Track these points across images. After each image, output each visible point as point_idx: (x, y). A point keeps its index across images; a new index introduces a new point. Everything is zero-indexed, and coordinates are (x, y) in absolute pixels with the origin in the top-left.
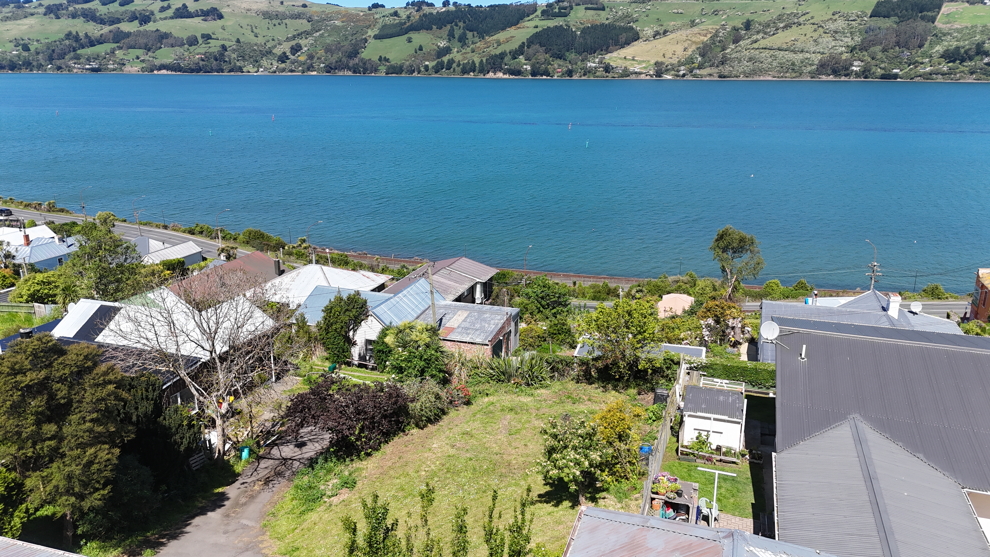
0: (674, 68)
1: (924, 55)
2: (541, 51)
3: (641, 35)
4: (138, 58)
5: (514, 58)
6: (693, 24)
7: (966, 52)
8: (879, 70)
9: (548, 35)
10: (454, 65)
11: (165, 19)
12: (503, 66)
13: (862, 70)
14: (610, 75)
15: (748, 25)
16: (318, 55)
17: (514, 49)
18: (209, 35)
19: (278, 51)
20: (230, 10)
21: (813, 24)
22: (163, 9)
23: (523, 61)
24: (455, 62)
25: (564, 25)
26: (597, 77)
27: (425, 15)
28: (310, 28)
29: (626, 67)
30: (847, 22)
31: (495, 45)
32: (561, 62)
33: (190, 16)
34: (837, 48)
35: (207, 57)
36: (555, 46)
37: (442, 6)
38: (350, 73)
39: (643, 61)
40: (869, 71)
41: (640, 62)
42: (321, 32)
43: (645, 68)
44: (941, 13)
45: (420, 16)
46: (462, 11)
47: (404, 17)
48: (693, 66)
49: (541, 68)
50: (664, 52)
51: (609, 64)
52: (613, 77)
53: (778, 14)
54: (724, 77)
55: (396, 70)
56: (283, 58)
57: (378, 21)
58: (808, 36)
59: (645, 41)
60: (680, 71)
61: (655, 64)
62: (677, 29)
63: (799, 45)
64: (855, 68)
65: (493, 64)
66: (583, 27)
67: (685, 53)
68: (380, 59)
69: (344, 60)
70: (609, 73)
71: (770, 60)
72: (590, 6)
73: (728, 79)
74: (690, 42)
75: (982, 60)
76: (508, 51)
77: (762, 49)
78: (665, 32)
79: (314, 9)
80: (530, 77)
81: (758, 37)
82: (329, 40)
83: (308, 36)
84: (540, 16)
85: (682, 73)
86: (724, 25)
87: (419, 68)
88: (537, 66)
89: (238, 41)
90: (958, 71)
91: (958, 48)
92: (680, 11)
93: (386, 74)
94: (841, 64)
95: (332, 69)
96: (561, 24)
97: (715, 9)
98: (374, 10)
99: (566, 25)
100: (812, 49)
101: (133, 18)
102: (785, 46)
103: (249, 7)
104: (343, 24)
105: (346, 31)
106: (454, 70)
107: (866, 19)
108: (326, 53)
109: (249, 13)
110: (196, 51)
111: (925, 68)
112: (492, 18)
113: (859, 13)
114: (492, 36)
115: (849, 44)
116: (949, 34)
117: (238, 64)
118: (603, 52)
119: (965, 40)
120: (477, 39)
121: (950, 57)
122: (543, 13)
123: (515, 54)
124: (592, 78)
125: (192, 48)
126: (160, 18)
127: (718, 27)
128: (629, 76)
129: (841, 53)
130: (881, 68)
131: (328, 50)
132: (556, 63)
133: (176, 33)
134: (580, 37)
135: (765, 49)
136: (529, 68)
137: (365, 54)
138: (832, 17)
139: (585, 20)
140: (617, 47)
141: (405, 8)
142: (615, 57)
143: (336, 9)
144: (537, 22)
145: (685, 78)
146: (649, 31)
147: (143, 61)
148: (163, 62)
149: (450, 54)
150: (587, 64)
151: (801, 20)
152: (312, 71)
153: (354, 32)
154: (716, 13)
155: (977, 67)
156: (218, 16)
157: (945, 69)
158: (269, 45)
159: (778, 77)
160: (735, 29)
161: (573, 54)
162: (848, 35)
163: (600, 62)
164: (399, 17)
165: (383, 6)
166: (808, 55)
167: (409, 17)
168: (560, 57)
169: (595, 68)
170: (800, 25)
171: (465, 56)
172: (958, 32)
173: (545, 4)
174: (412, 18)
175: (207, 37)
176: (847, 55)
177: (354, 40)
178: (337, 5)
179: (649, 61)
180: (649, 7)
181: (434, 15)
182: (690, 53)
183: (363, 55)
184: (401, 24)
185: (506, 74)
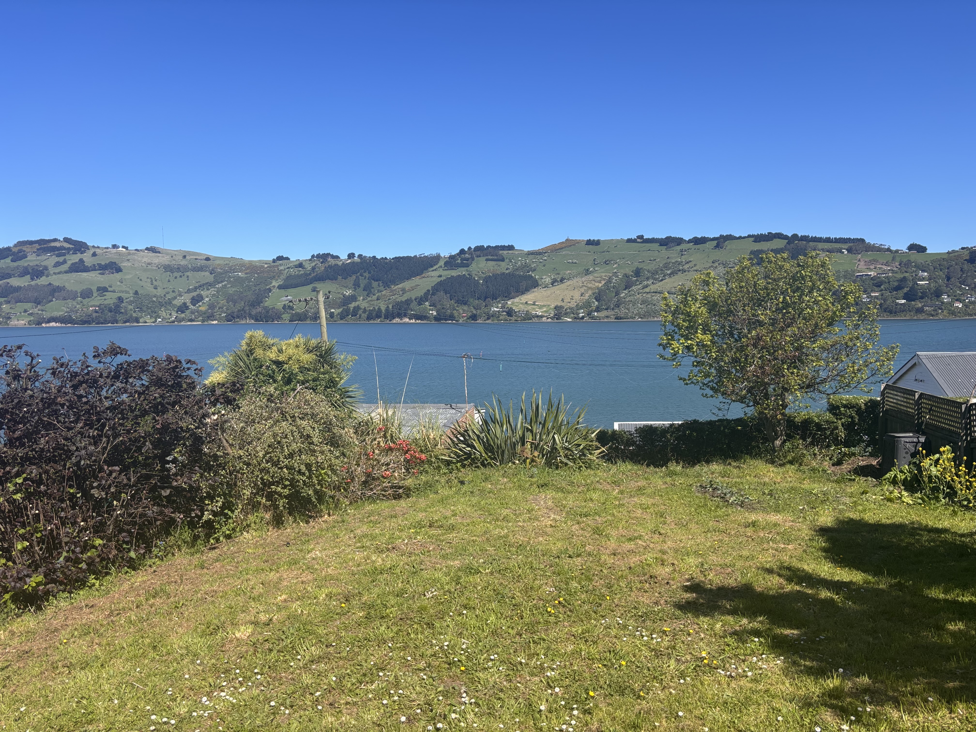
0: (573, 312)
2: (446, 297)
3: (540, 283)
4: (25, 311)
5: (420, 304)
6: (587, 272)
9: (452, 284)
10: (360, 312)
11: (59, 273)
12: (409, 311)
14: (514, 318)
15: (638, 273)
16: (219, 305)
17: (419, 296)
18: (105, 287)
19: (178, 302)
20: (129, 264)
21: (697, 271)
22: (57, 264)
23: (429, 307)
24: (360, 309)
25: (466, 274)
26: (501, 320)
27: (330, 267)
28: (213, 280)
29: (527, 311)
30: (726, 269)
31: (401, 293)
32: (465, 308)
33: (86, 270)
35: (102, 309)
36: (459, 293)
37: (347, 258)
38: (253, 321)
39: (544, 306)
41: (541, 307)
42: (223, 284)
43: (545, 311)
45: (325, 267)
46: (367, 263)
47: (309, 268)
48: (591, 309)
49: (446, 313)
50: (563, 297)
51: (511, 308)
52: (516, 320)
53: (664, 263)
54: (621, 319)
55: (300, 317)
56: (183, 308)
57: (283, 272)
59: (545, 288)
60: (579, 314)
61: (555, 308)
62: (573, 277)
65: (399, 310)
66: (484, 276)
67: (582, 297)
68: (284, 307)
69: (247, 308)
70: (512, 317)
72: (490, 257)
73: (625, 320)
74: (586, 288)
76: (413, 298)
77: (653, 293)
78: (562, 280)
79: (218, 262)
80: (436, 321)
81: (648, 282)
82: (231, 291)
83: (210, 287)
84: (443, 266)
85: (581, 315)
86: (616, 273)
88: (443, 311)
89: (136, 293)
92: (575, 261)
93: (290, 321)
95: (234, 318)
96: (464, 273)
97: (607, 259)
98: (278, 262)
99: (469, 274)
101: (25, 272)
102: (673, 290)
103: (149, 261)
104: (247, 275)
105: (249, 282)
106: (360, 316)
108: (228, 303)
109: (150, 267)
110: (90, 304)
112: (397, 269)
113: (736, 261)
114: (397, 285)
117: (134, 315)
118: (505, 298)
120: (382, 288)
122: (446, 264)
123: (420, 301)
124: (496, 322)
125: (86, 301)
126: (55, 273)
127: (611, 275)
128: (531, 319)
131: (230, 299)
132: (461, 309)
133: (69, 287)
134: (483, 285)
135: (656, 292)
136: (434, 313)
137: (268, 303)
138: (712, 264)
139: (487, 270)
140: (519, 293)
141: (310, 260)
142: (517, 303)
143: (239, 262)
144: (441, 272)
145: (584, 320)
146: (547, 279)
147: (31, 314)
148: (52, 315)
149: (356, 301)
150: (490, 309)
151: (686, 267)
152: (213, 320)
153: (258, 283)
154: (607, 262)
156: (116, 270)
158: (169, 296)
160: (626, 276)
161: (477, 300)
163: (503, 307)
164: (304, 268)
165: (287, 259)
167: (313, 268)
168: (464, 303)
169: (499, 312)
170: (685, 272)
171: (371, 303)
173: (447, 255)
174: (317, 269)
175: (103, 290)
177: (258, 290)
178: (241, 258)
179: (549, 306)
180: (545, 258)
181: (340, 267)
182: (587, 298)
183: (266, 304)
184: (306, 275)
185: (412, 319)
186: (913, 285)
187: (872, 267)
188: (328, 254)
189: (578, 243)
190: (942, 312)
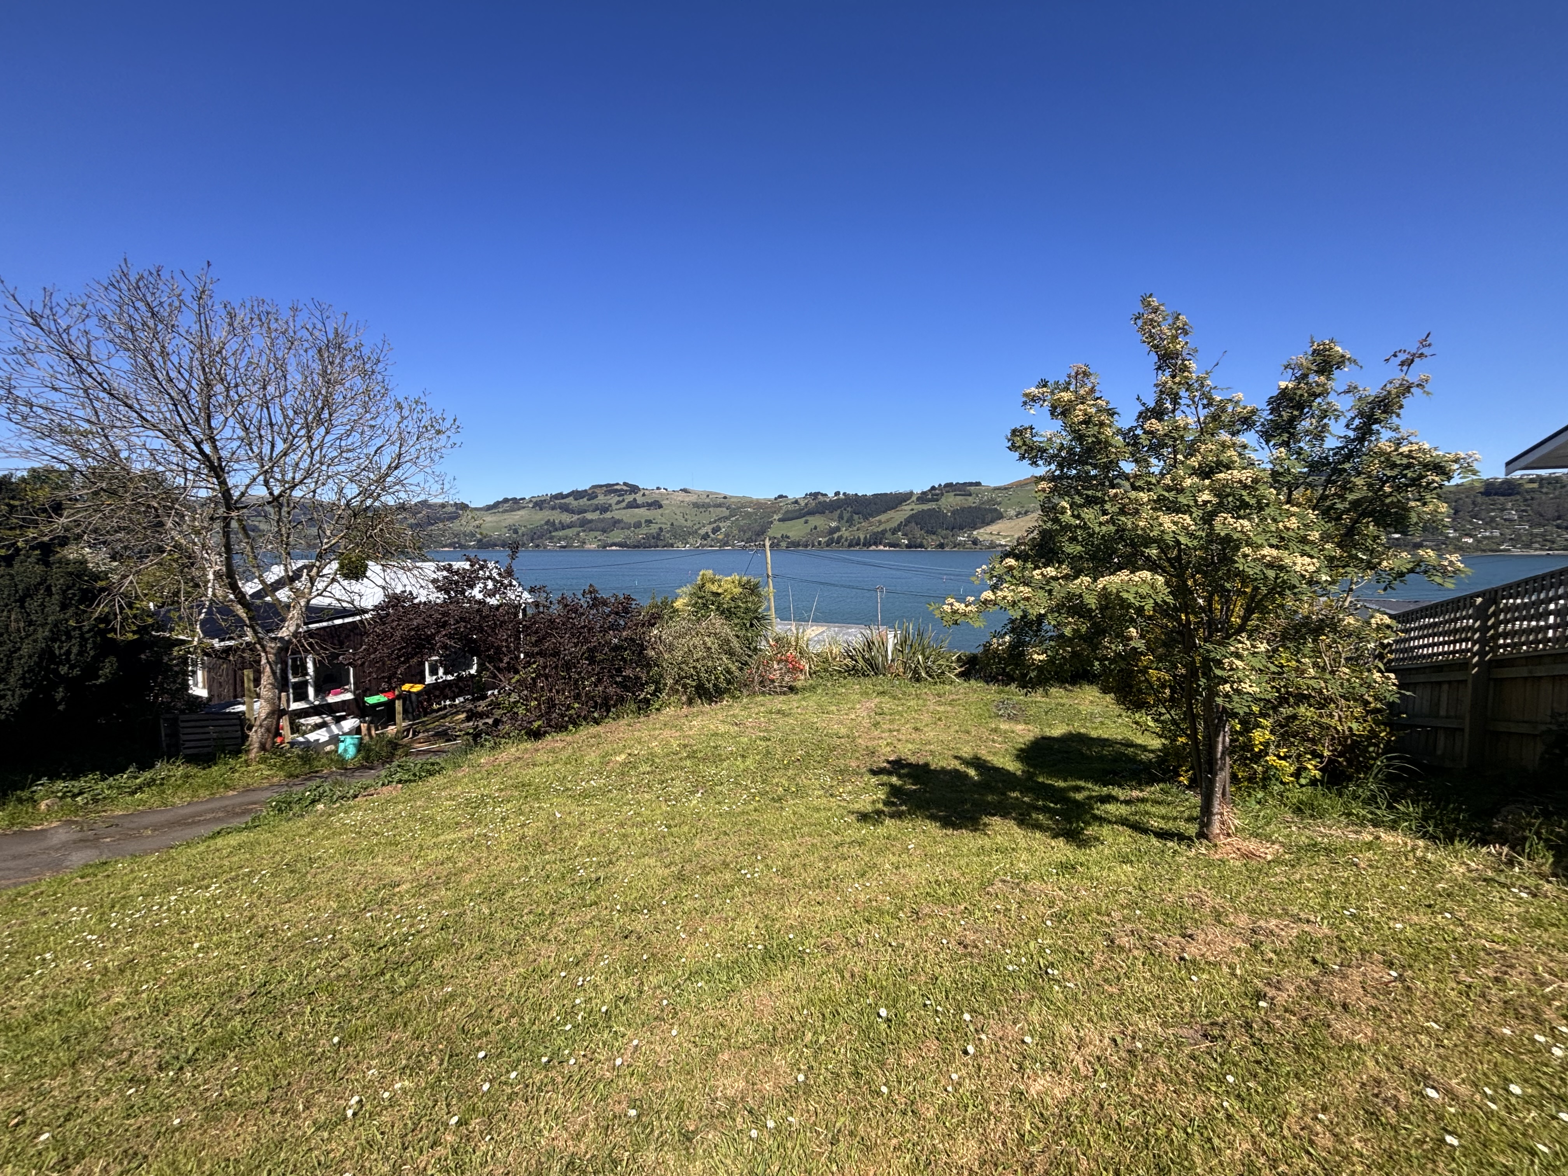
2: (917, 528)
3: (1005, 515)
4: (596, 538)
5: (894, 534)
9: (922, 516)
10: (843, 540)
11: (619, 509)
12: (884, 540)
14: (979, 547)
16: (733, 534)
17: (893, 527)
18: (651, 520)
19: (702, 531)
20: (668, 502)
22: (618, 503)
23: (901, 537)
26: (966, 548)
27: (820, 503)
28: (728, 514)
29: (992, 541)
31: (878, 524)
32: (934, 537)
33: (638, 506)
35: (648, 536)
36: (929, 525)
37: (834, 495)
39: (1008, 536)
41: (1004, 537)
42: (737, 517)
43: (1008, 541)
45: (816, 503)
46: (850, 499)
47: (803, 504)
49: (917, 542)
50: (1027, 528)
51: (977, 538)
52: (981, 549)
55: (796, 544)
56: (706, 537)
57: (782, 508)
59: (1009, 519)
65: (876, 539)
66: (952, 509)
68: (783, 536)
69: (753, 537)
70: (977, 545)
72: (958, 493)
76: (888, 529)
78: (1023, 513)
79: (732, 500)
80: (908, 549)
82: (742, 523)
83: (727, 520)
84: (915, 501)
87: (813, 543)
88: (914, 540)
89: (672, 524)
93: (788, 548)
96: (934, 507)
98: (779, 500)
99: (938, 508)
101: (596, 509)
103: (683, 499)
104: (754, 511)
105: (756, 516)
106: (842, 544)
108: (740, 532)
109: (682, 504)
110: (640, 533)
112: (875, 504)
114: (875, 517)
117: (670, 541)
118: (971, 529)
120: (862, 520)
122: (918, 499)
123: (894, 531)
124: (962, 550)
125: (637, 530)
126: (616, 509)
128: (995, 547)
131: (741, 529)
132: (930, 538)
133: (626, 520)
134: (950, 517)
136: (906, 542)
137: (771, 533)
139: (955, 504)
140: (984, 525)
141: (804, 498)
142: (982, 533)
143: (750, 499)
144: (913, 506)
147: (599, 540)
148: (614, 541)
149: (840, 532)
150: (957, 539)
152: (728, 546)
153: (763, 517)
156: (658, 506)
158: (696, 527)
161: (945, 531)
163: (969, 537)
164: (799, 504)
165: (786, 497)
167: (807, 504)
168: (933, 533)
169: (965, 541)
171: (852, 533)
173: (919, 492)
175: (649, 522)
177: (762, 523)
179: (1013, 536)
180: (1011, 493)
181: (828, 503)
184: (800, 510)
185: (886, 547)
188: (818, 493)
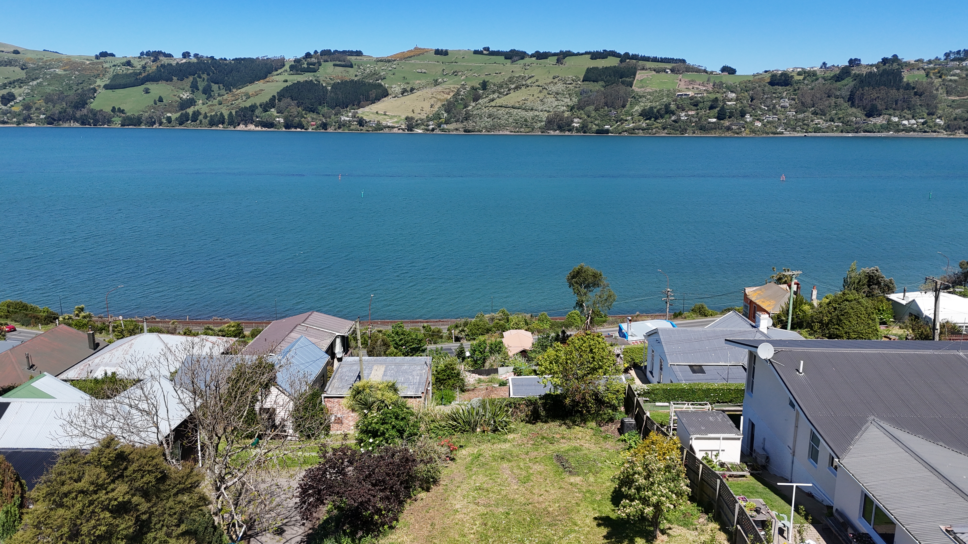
0: (423, 123)
1: (628, 113)
2: (293, 104)
3: (390, 92)
5: (266, 111)
6: (436, 83)
7: (658, 111)
8: (594, 126)
9: (299, 90)
10: (201, 117)
12: (254, 118)
13: (581, 126)
14: (365, 128)
15: (484, 85)
16: (36, 105)
17: (265, 102)
21: (539, 86)
23: (275, 114)
24: (201, 114)
25: (314, 80)
26: (352, 130)
27: (163, 66)
28: (25, 76)
29: (378, 122)
30: (565, 85)
31: (244, 98)
32: (314, 116)
34: (560, 107)
36: (307, 100)
37: (181, 57)
38: (77, 125)
39: (395, 116)
40: (587, 127)
41: (392, 117)
42: (38, 81)
43: (397, 122)
44: (636, 79)
45: (157, 66)
46: (204, 63)
47: (139, 67)
48: (440, 121)
49: (295, 121)
50: (413, 108)
51: (362, 118)
52: (367, 131)
53: (509, 77)
54: (469, 132)
55: (135, 121)
57: (108, 70)
58: (535, 97)
59: (395, 97)
60: (429, 125)
61: (406, 119)
62: (422, 87)
63: (529, 104)
64: (575, 125)
65: (244, 116)
66: (333, 82)
67: (432, 109)
68: (113, 110)
69: (70, 110)
70: (363, 126)
71: (506, 117)
72: (338, 63)
73: (472, 133)
74: (435, 100)
75: (670, 118)
76: (258, 104)
77: (499, 107)
78: (412, 90)
79: (29, 56)
80: (284, 129)
81: (494, 96)
82: (49, 90)
83: (22, 85)
84: (289, 70)
85: (431, 127)
86: (463, 85)
87: (160, 120)
88: (291, 118)
90: (653, 126)
91: (651, 108)
92: (424, 71)
93: (122, 126)
94: (564, 121)
95: (55, 120)
96: (311, 79)
97: (455, 70)
98: (102, 59)
99: (316, 80)
100: (540, 108)
102: (517, 105)
104: (65, 72)
105: (69, 80)
106: (201, 121)
107: (579, 82)
108: (47, 103)
111: (629, 125)
112: (238, 72)
113: (574, 77)
114: (240, 89)
115: (569, 104)
116: (644, 96)
118: (355, 107)
119: (656, 101)
120: (223, 92)
121: (646, 116)
122: (292, 68)
123: (266, 107)
124: (347, 131)
127: (459, 87)
128: (382, 129)
129: (563, 112)
130: (595, 124)
131: (48, 99)
132: (309, 116)
134: (331, 92)
135: (501, 107)
136: (282, 120)
137: (95, 105)
138: (553, 80)
139: (335, 76)
140: (368, 102)
141: (139, 58)
142: (368, 112)
143: (55, 56)
144: (286, 76)
145: (434, 132)
146: (397, 89)
149: (195, 105)
150: (341, 118)
151: (529, 82)
152: (30, 123)
153: (80, 82)
154: (455, 74)
155: (667, 123)
157: (644, 125)
159: (515, 132)
160: (473, 89)
161: (326, 108)
162: (567, 96)
163: (354, 116)
164: (132, 67)
165: (112, 55)
166: (536, 113)
167: (144, 67)
168: (313, 110)
169: (349, 121)
170: (528, 87)
171: (212, 108)
172: (650, 95)
173: (292, 59)
174: (148, 69)
176: (568, 113)
177: (80, 90)
178: (56, 52)
179: (399, 116)
180: (394, 66)
181: (174, 66)
182: (436, 109)
183: (92, 106)
184: (136, 74)
185: (258, 126)
186: (723, 106)
187: (691, 87)
188: (160, 53)
189: (427, 52)
190: (745, 130)
